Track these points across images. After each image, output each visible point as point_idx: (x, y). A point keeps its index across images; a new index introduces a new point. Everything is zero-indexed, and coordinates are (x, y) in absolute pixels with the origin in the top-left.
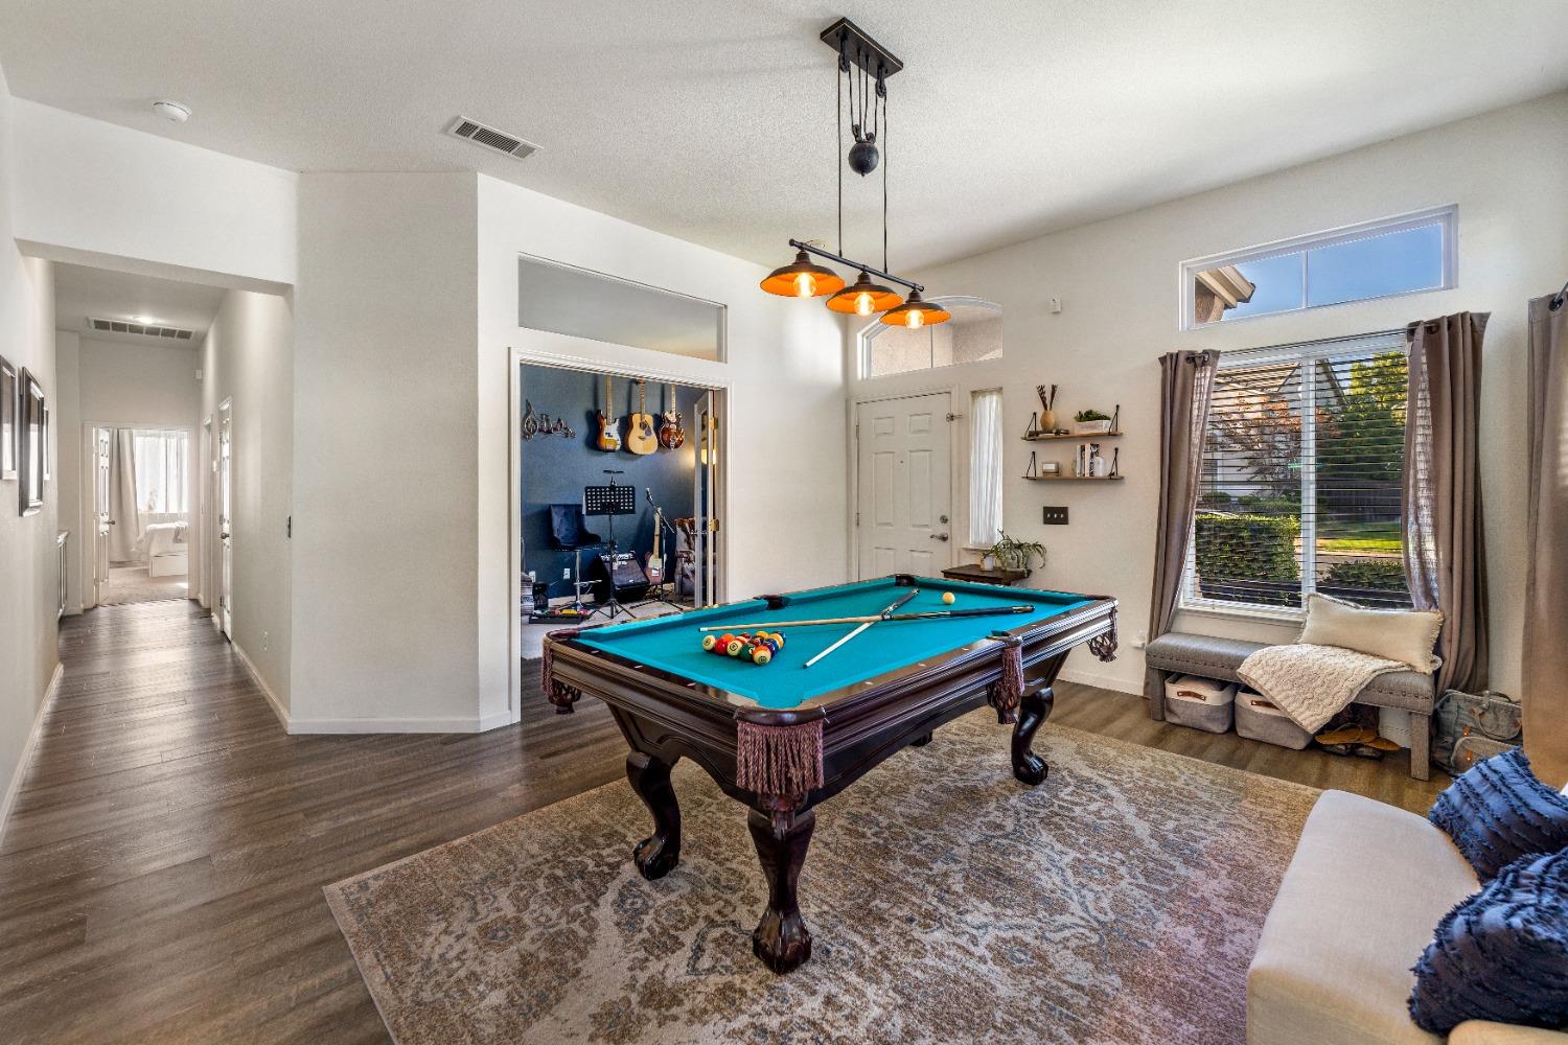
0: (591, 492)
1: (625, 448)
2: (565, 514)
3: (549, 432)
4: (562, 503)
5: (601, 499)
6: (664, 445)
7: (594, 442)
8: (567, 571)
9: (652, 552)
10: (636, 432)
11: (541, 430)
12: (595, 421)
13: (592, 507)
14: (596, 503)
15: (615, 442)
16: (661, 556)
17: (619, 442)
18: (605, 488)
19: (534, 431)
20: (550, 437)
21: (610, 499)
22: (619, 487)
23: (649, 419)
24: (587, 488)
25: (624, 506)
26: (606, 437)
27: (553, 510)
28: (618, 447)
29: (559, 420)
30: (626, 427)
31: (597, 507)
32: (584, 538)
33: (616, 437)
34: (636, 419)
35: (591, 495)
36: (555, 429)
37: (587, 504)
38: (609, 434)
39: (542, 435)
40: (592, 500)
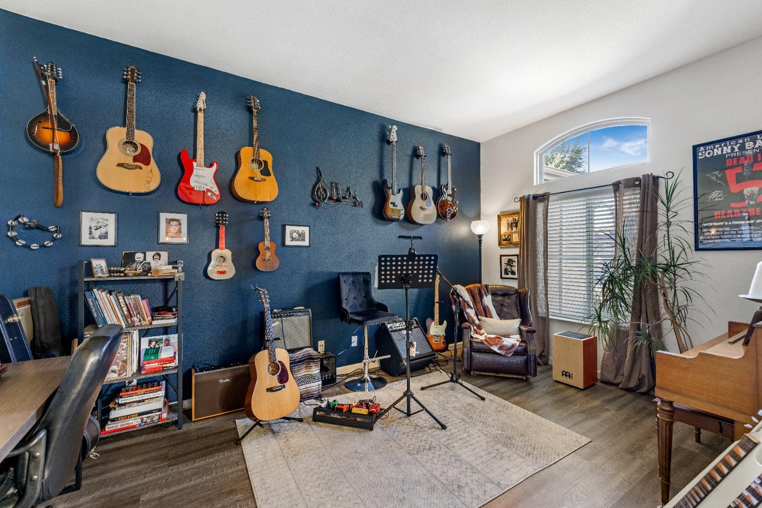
0: (386, 261)
1: (408, 219)
2: (353, 282)
3: (338, 200)
4: (350, 270)
5: (396, 270)
6: (442, 216)
7: (380, 213)
8: (355, 339)
9: (433, 319)
10: (418, 203)
11: (331, 198)
12: (381, 191)
13: (385, 279)
14: (391, 275)
15: (399, 211)
16: (441, 323)
17: (403, 212)
18: (402, 256)
19: (324, 199)
20: (340, 205)
21: (407, 270)
22: (419, 256)
23: (429, 191)
24: (380, 257)
25: (423, 278)
26: (391, 206)
27: (342, 279)
28: (402, 217)
29: (348, 189)
30: (409, 197)
31: (391, 279)
32: (373, 309)
33: (400, 206)
34: (418, 190)
35: (386, 266)
36: (344, 198)
37: (380, 275)
38: (393, 204)
39: (332, 203)
40: (386, 270)
